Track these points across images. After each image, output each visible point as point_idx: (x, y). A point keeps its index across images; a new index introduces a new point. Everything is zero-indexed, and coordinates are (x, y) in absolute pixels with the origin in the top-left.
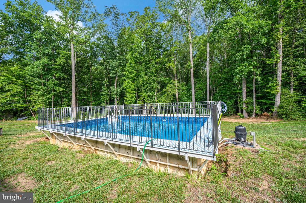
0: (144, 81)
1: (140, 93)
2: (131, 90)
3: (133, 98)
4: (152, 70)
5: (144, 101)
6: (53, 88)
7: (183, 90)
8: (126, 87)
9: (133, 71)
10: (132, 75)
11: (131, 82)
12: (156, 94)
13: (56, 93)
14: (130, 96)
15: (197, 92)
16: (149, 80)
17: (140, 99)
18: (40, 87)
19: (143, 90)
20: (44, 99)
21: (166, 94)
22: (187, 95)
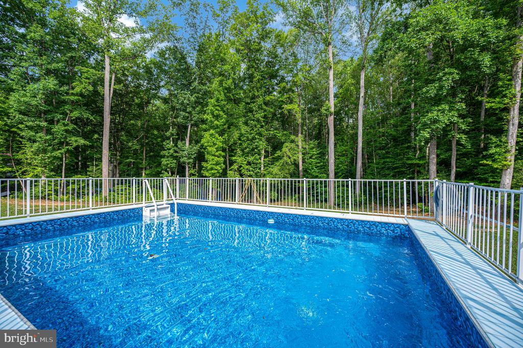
0: (241, 135)
1: (234, 156)
2: (215, 150)
3: (219, 164)
4: (257, 116)
5: (240, 171)
6: (66, 138)
7: (312, 156)
8: (206, 144)
9: (221, 113)
10: (218, 121)
11: (217, 135)
12: (262, 159)
13: (70, 148)
14: (214, 161)
15: (338, 159)
16: (251, 134)
17: (232, 167)
18: (39, 135)
19: (239, 152)
20: (45, 159)
21: (282, 161)
22: (318, 165)
